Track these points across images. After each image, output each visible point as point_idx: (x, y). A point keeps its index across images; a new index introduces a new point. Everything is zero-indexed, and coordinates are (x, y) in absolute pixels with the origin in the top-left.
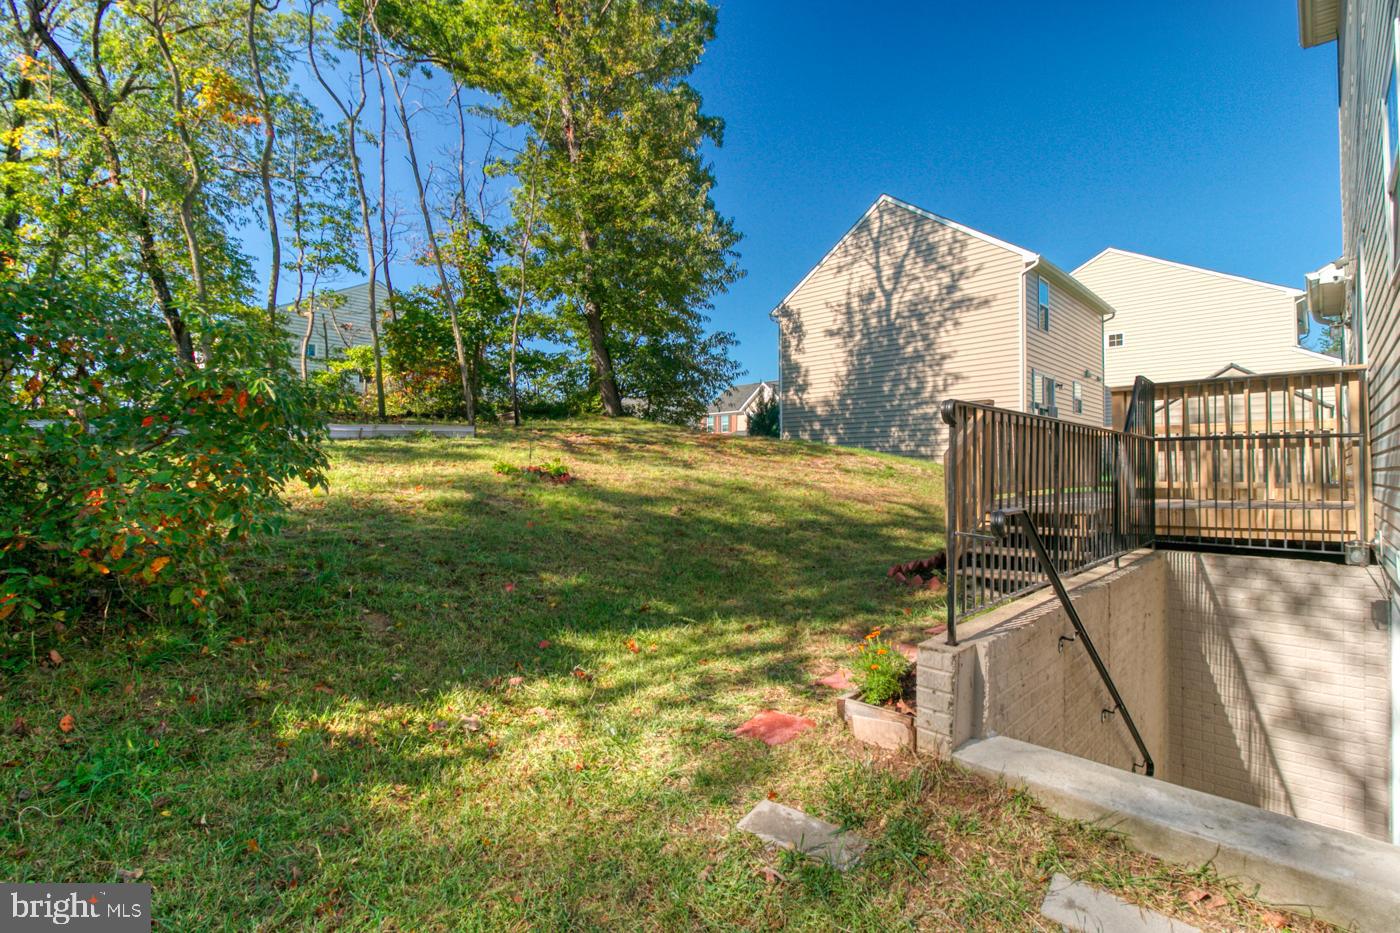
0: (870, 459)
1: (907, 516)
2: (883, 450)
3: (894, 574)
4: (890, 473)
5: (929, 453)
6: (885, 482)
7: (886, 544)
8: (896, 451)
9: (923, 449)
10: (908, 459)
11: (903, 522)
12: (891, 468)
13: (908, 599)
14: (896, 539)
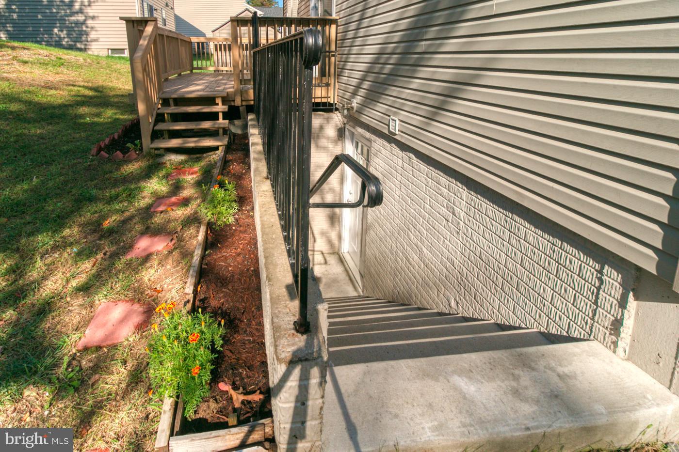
0: (42, 52)
1: (85, 96)
2: (49, 44)
3: (97, 154)
4: (60, 63)
5: (83, 47)
6: (59, 70)
7: (76, 123)
8: (58, 45)
9: (79, 45)
10: (70, 52)
11: (85, 101)
12: (60, 59)
13: (116, 175)
14: (82, 116)
